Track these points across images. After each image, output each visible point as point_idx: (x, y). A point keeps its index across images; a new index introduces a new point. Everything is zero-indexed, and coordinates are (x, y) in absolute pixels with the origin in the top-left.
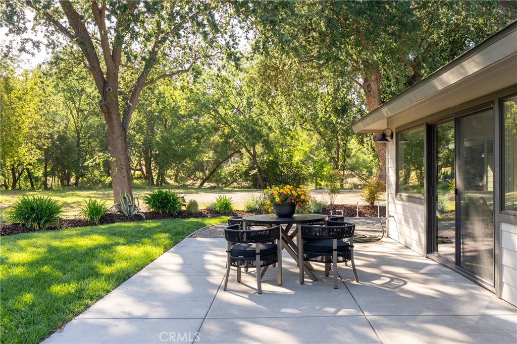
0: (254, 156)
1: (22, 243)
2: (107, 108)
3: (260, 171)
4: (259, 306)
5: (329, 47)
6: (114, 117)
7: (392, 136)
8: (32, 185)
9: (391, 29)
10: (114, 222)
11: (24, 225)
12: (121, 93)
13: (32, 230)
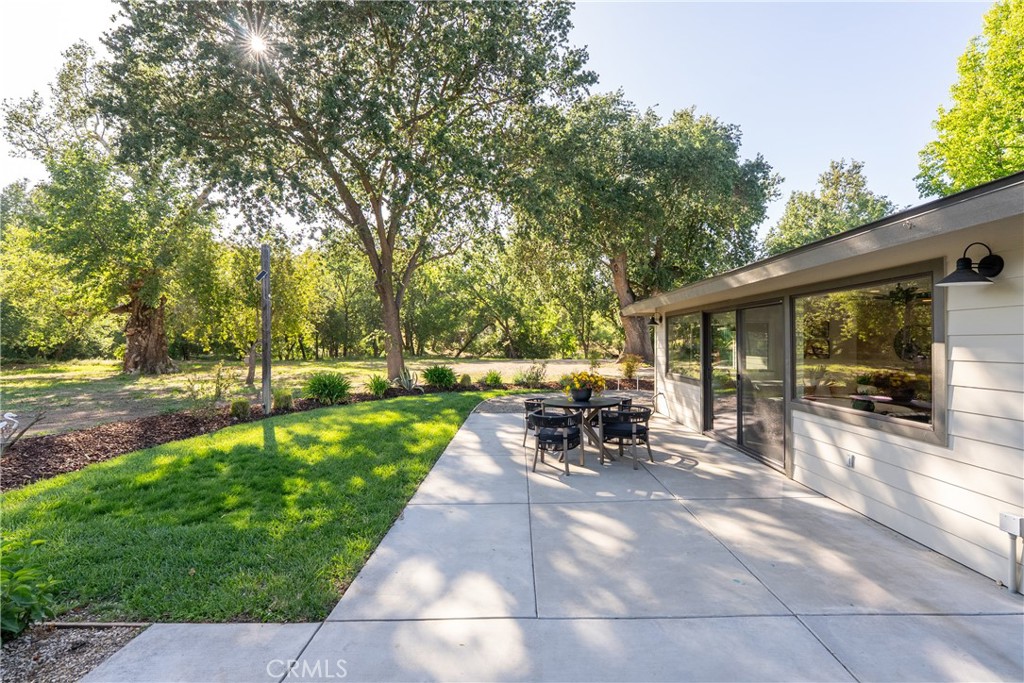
0: (507, 328)
1: (324, 420)
2: (383, 288)
3: (512, 341)
4: (573, 489)
5: (581, 232)
6: (389, 296)
7: (661, 320)
8: (304, 356)
9: (639, 214)
10: (396, 396)
11: (317, 400)
12: (393, 273)
13: (325, 405)
